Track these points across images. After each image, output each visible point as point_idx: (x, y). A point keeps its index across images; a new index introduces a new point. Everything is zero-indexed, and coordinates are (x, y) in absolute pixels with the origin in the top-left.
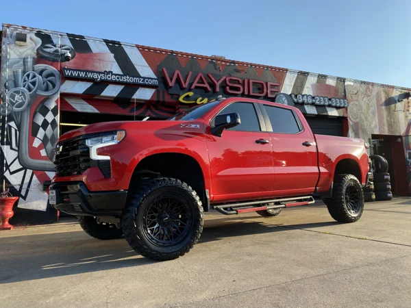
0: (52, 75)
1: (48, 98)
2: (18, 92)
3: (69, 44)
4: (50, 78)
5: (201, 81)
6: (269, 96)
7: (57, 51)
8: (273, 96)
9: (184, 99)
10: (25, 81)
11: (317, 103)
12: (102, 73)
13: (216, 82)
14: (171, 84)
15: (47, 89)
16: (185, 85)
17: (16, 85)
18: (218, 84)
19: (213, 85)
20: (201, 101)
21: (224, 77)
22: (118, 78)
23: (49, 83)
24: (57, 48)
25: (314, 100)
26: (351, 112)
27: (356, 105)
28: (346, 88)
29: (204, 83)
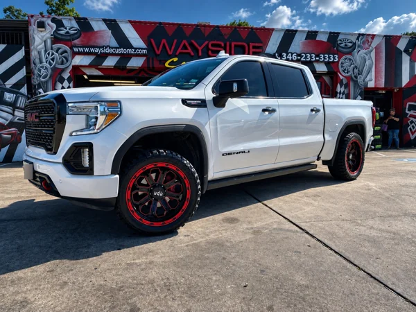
0: (65, 52)
1: (63, 70)
2: (43, 67)
3: (76, 26)
4: (64, 55)
5: (185, 47)
7: (68, 32)
9: (169, 64)
10: (47, 58)
13: (199, 47)
14: (158, 52)
15: (62, 63)
16: (170, 53)
17: (41, 62)
18: (200, 49)
21: (206, 42)
23: (63, 58)
24: (68, 30)
25: (299, 58)
26: (342, 67)
27: (350, 59)
28: (339, 42)
29: (187, 49)
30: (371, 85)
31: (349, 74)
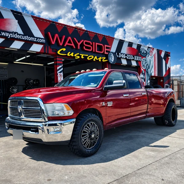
6: (105, 53)
8: (107, 53)
11: (128, 58)
12: (11, 33)
13: (78, 43)
14: (53, 43)
16: (61, 44)
18: (79, 44)
19: (76, 45)
20: (70, 54)
22: (21, 37)
25: (126, 57)
26: (142, 64)
27: (145, 60)
28: (141, 50)
29: (71, 43)
30: (153, 75)
31: (145, 68)
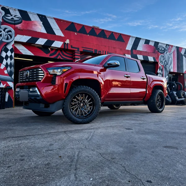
0: (10, 31)
1: (8, 44)
3: (19, 15)
4: (9, 33)
7: (12, 18)
15: (7, 39)
23: (8, 35)
24: (13, 17)
26: (160, 60)
27: (163, 56)
28: (159, 47)
30: (172, 70)
31: (163, 64)
